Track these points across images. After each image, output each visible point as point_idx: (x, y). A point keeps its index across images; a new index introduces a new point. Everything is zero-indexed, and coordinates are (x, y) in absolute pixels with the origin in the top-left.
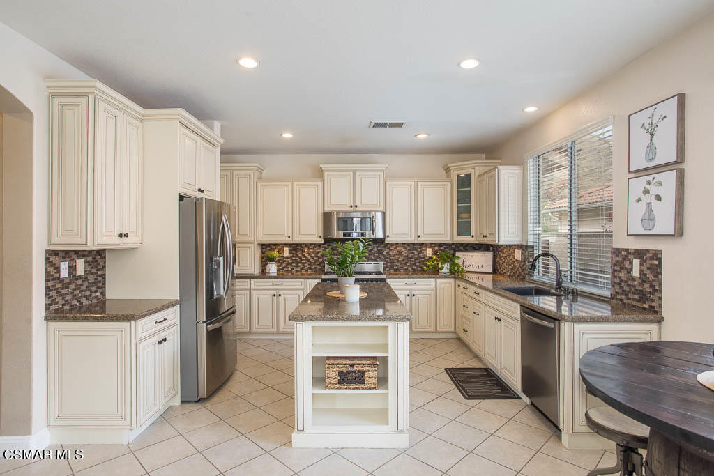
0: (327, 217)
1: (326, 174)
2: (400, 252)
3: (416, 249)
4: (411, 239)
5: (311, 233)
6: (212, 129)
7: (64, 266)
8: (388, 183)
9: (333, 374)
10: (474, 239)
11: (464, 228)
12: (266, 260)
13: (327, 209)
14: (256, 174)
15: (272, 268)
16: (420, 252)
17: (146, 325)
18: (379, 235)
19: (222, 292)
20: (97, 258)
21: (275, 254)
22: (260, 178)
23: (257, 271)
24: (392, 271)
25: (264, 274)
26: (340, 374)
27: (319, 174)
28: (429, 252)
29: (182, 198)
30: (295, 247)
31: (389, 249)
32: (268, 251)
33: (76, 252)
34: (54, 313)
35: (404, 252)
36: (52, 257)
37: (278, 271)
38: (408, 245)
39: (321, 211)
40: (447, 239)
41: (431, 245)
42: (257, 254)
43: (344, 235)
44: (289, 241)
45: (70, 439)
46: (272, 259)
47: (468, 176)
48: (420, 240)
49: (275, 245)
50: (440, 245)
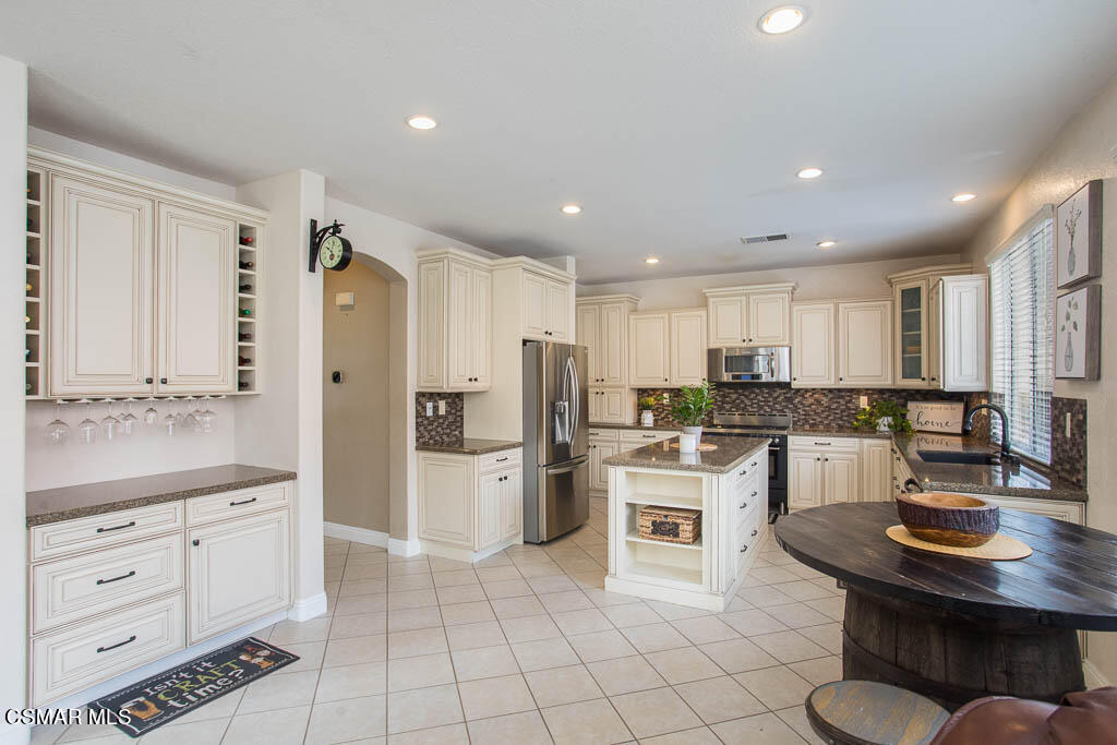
0: (713, 355)
1: (711, 300)
2: (818, 402)
3: (842, 397)
4: (830, 383)
5: (693, 375)
6: (564, 269)
7: (430, 405)
8: (795, 308)
9: (646, 522)
10: (925, 383)
11: (912, 367)
12: (642, 408)
13: (712, 346)
14: (626, 306)
15: (648, 418)
16: (850, 401)
17: (486, 461)
18: (784, 377)
19: (568, 439)
20: (456, 399)
21: (651, 400)
22: (635, 310)
23: (629, 419)
24: (807, 427)
25: (639, 424)
26: (654, 523)
27: (703, 303)
28: (863, 402)
29: (525, 342)
30: (677, 393)
31: (803, 396)
32: (644, 397)
33: (439, 394)
34: (422, 446)
35: (825, 400)
36: (420, 395)
37: (655, 421)
38: (830, 391)
39: (705, 349)
40: (887, 383)
41: (867, 392)
42: (630, 401)
43: (734, 377)
44: (666, 385)
46: (647, 407)
47: (918, 290)
48: (842, 385)
49: (654, 390)
50: (881, 391)
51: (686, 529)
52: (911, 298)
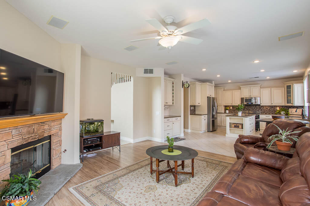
0: (242, 99)
1: (242, 88)
2: (267, 108)
3: (273, 108)
4: (270, 105)
5: (237, 102)
6: (212, 83)
7: (191, 108)
8: (261, 90)
9: (233, 125)
10: (292, 105)
11: (289, 101)
12: (226, 110)
13: (242, 97)
15: (227, 112)
16: (275, 108)
17: (203, 116)
18: (259, 103)
19: (215, 114)
20: (194, 106)
21: (228, 108)
22: (224, 90)
23: (223, 112)
24: (264, 114)
25: (225, 113)
26: (234, 126)
27: (240, 89)
28: (278, 109)
29: (208, 97)
30: (233, 107)
31: (263, 107)
32: (226, 107)
33: (192, 106)
34: (190, 115)
35: (269, 108)
36: (191, 106)
37: (229, 112)
38: (270, 106)
39: (240, 97)
40: (283, 104)
41: (279, 106)
42: (223, 108)
43: (247, 103)
44: (231, 105)
45: (193, 131)
46: (227, 109)
48: (272, 105)
49: (228, 106)
50: (282, 106)
51: (240, 126)
52: (289, 87)
